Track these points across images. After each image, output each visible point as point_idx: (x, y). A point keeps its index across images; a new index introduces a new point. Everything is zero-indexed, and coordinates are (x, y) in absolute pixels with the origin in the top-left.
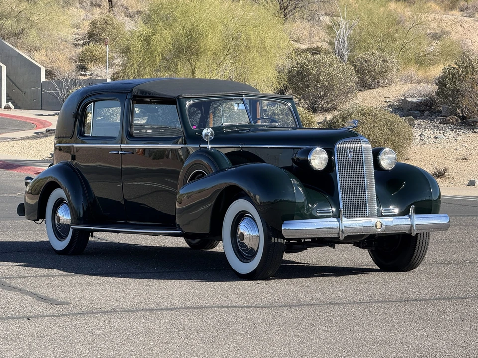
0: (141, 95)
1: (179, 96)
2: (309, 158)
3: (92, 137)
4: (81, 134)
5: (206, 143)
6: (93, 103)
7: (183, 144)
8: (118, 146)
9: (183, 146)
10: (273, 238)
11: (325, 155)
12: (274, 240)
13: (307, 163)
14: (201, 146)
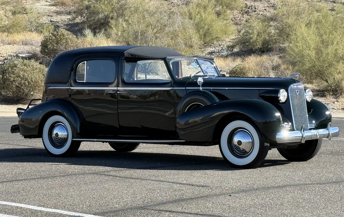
0: (131, 57)
1: (166, 58)
2: (279, 95)
3: (86, 83)
4: (75, 81)
5: (199, 86)
6: (86, 62)
7: (172, 87)
8: (116, 88)
9: (172, 88)
10: (265, 143)
11: (286, 93)
12: (266, 144)
13: (277, 98)
14: (187, 88)
